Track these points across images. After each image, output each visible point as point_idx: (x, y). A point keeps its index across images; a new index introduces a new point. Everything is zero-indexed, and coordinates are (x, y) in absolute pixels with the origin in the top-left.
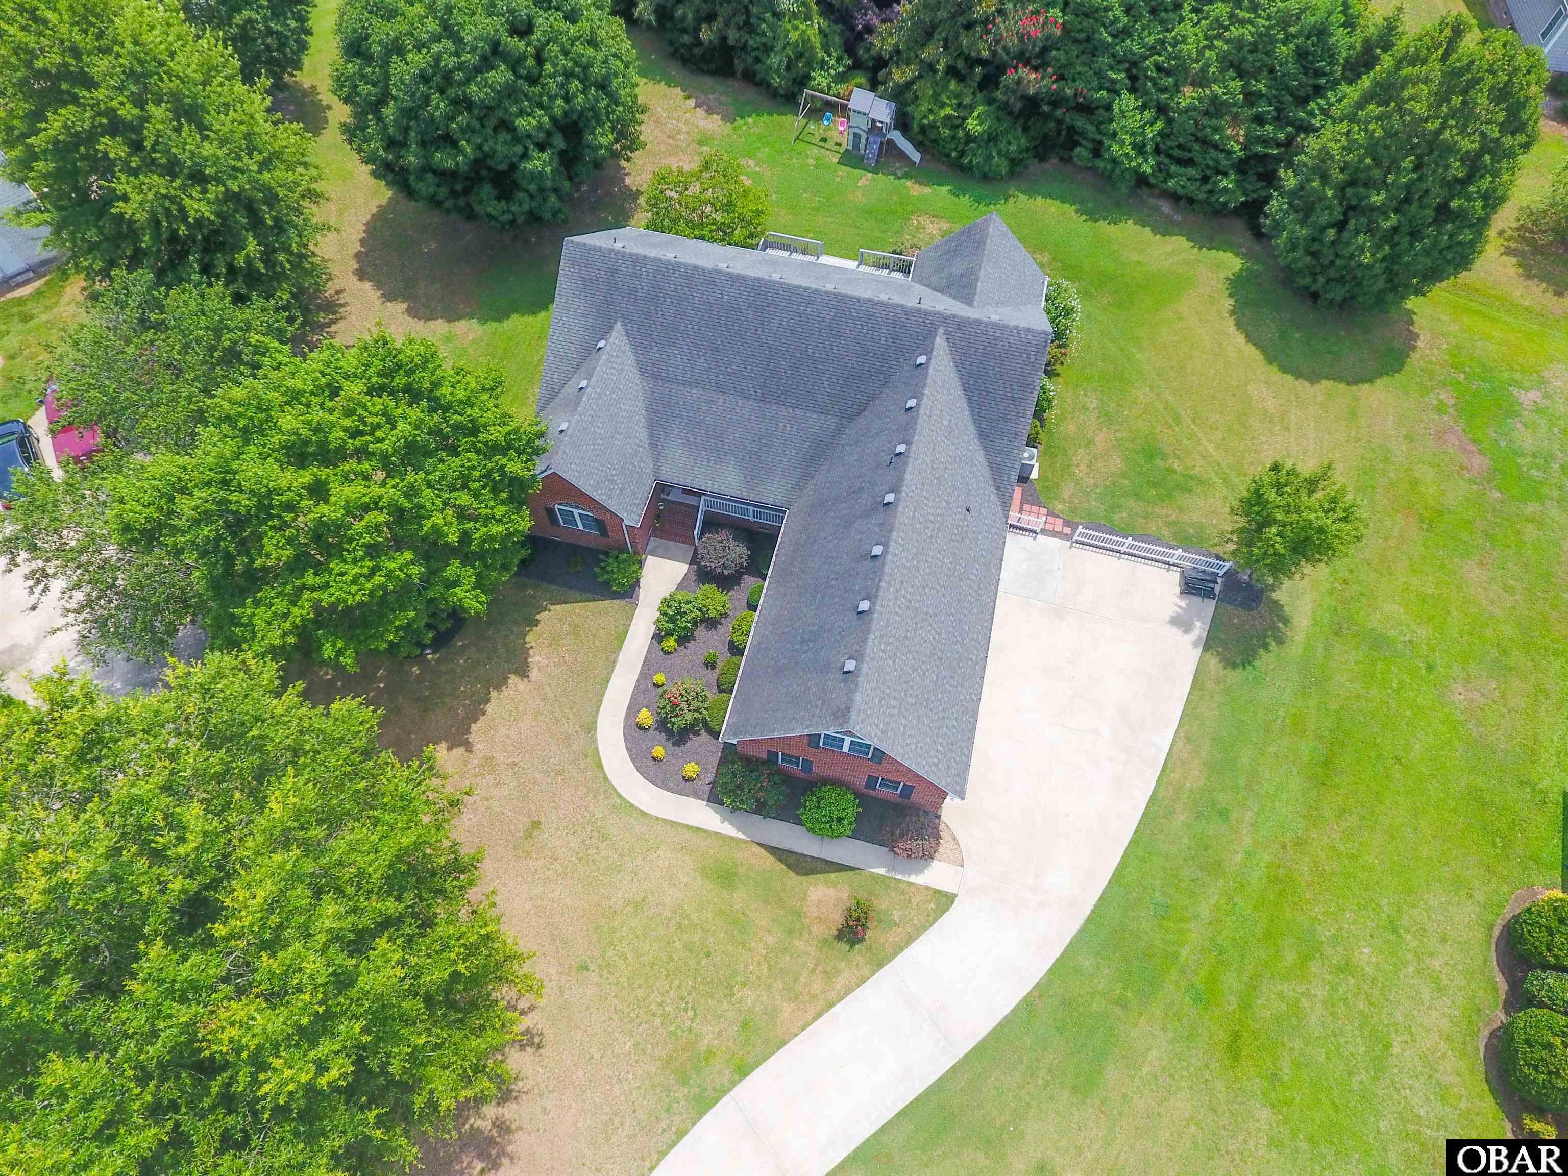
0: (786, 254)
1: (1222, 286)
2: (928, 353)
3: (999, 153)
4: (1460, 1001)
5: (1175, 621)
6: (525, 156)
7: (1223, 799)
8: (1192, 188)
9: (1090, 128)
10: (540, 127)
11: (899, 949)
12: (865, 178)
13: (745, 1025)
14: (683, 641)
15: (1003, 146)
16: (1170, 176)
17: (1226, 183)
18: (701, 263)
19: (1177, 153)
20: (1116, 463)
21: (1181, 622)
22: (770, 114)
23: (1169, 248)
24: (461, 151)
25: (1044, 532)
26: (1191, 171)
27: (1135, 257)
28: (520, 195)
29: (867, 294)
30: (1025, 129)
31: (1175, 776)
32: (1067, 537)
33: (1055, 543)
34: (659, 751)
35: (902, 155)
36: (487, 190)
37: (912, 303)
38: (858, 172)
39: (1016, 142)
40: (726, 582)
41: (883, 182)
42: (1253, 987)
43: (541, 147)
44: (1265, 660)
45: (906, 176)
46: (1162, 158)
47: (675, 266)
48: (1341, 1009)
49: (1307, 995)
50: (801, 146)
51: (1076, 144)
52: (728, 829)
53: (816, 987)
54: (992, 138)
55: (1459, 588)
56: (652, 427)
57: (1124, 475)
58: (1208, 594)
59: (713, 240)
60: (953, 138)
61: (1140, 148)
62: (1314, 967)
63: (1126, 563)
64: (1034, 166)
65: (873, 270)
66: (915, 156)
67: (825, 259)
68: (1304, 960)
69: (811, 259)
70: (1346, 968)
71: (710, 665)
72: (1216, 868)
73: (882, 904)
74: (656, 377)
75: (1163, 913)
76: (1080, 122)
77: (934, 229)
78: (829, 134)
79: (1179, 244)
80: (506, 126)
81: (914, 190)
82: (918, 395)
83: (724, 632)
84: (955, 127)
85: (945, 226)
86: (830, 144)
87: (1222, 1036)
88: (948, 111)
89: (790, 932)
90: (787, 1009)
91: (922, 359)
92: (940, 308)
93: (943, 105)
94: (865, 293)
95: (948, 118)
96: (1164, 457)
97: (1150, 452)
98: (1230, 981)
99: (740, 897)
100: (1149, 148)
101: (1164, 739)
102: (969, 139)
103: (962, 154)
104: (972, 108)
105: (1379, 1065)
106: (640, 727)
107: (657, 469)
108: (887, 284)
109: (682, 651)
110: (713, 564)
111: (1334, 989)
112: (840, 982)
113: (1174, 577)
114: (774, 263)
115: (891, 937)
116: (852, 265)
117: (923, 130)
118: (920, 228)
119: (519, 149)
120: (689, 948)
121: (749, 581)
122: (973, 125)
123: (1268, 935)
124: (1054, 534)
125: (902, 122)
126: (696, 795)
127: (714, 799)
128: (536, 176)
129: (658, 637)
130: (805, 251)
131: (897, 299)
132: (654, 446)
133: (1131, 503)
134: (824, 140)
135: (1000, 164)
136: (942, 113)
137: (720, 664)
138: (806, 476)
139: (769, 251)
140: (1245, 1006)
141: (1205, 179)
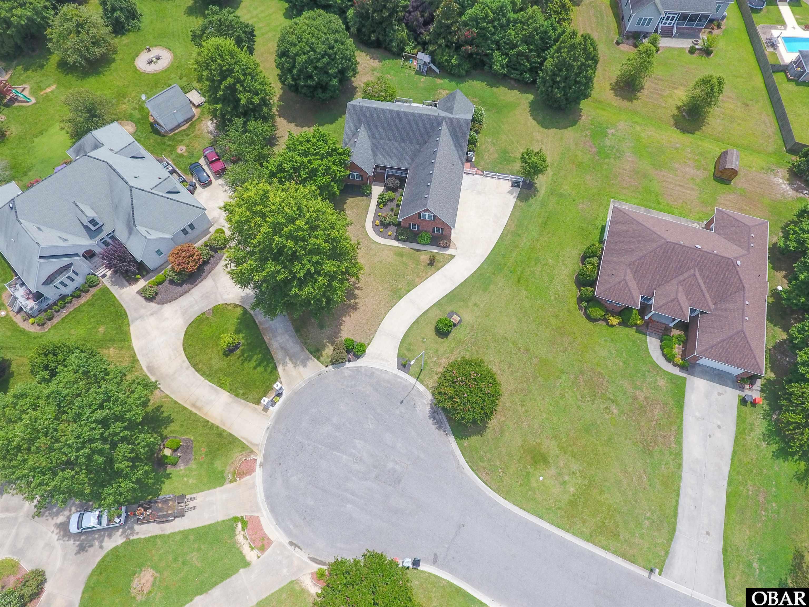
0: (401, 103)
1: (527, 105)
2: (441, 127)
3: (462, 69)
4: (571, 269)
5: (509, 192)
6: (331, 80)
7: (519, 232)
8: (518, 77)
9: (488, 61)
10: (335, 72)
11: (442, 267)
12: (423, 79)
13: (408, 283)
14: (385, 205)
15: (463, 67)
16: (512, 74)
17: (527, 75)
18: (382, 107)
19: (513, 66)
20: (496, 155)
21: (510, 192)
22: (393, 60)
23: (513, 95)
24: (314, 80)
25: (476, 174)
26: (517, 72)
27: (503, 98)
28: (329, 91)
29: (426, 113)
30: (469, 61)
31: (508, 228)
32: (482, 175)
33: (479, 177)
34: (382, 230)
35: (434, 71)
36: (320, 90)
37: (437, 114)
38: (421, 76)
39: (466, 66)
40: (395, 190)
41: (429, 79)
42: (524, 269)
43: (335, 78)
44: (531, 201)
45: (435, 77)
46: (509, 68)
47: (375, 109)
48: (544, 272)
49: (536, 270)
50: (403, 70)
51: (485, 65)
52: (400, 245)
53: (424, 274)
54: (459, 65)
55: (584, 181)
56: (373, 150)
57: (497, 159)
58: (518, 186)
59: (382, 101)
60: (448, 65)
62: (538, 265)
63: (497, 180)
64: (474, 72)
65: (427, 107)
66: (438, 71)
67: (413, 104)
68: (536, 263)
69: (409, 104)
70: (546, 264)
71: (392, 210)
72: (517, 246)
73: (437, 258)
74: (373, 138)
75: (504, 256)
76: (485, 59)
77: (444, 93)
78: (412, 65)
79: (515, 93)
80: (326, 73)
81: (438, 81)
82: (439, 137)
83: (395, 203)
84: (448, 62)
85: (447, 92)
86: (412, 69)
87: (516, 279)
88: (446, 58)
89: (417, 265)
90: (417, 279)
91: (440, 128)
92: (443, 115)
93: (444, 56)
94: (425, 112)
95: (446, 60)
96: (508, 153)
97: (505, 152)
98: (519, 269)
99: (404, 259)
100: (505, 66)
101: (505, 221)
102: (453, 66)
103: (451, 70)
104: (453, 57)
105: (551, 282)
106: (376, 225)
107: (375, 161)
108: (431, 110)
109: (385, 208)
110: (390, 185)
111: (542, 268)
112: (429, 273)
113: (510, 183)
114: (400, 106)
115: (440, 265)
116: (421, 105)
117: (439, 63)
118: (440, 93)
119: (329, 79)
120: (394, 269)
121: (400, 190)
122: (453, 61)
123: (528, 259)
124: (479, 174)
125: (433, 61)
126: (392, 239)
127: (396, 239)
128: (334, 86)
129: (378, 204)
130: (407, 102)
131: (433, 114)
132: (374, 156)
133: (499, 166)
134: (410, 67)
135: (464, 73)
136: (444, 59)
137: (394, 210)
138: (413, 161)
139: (397, 103)
140: (522, 273)
141: (522, 74)
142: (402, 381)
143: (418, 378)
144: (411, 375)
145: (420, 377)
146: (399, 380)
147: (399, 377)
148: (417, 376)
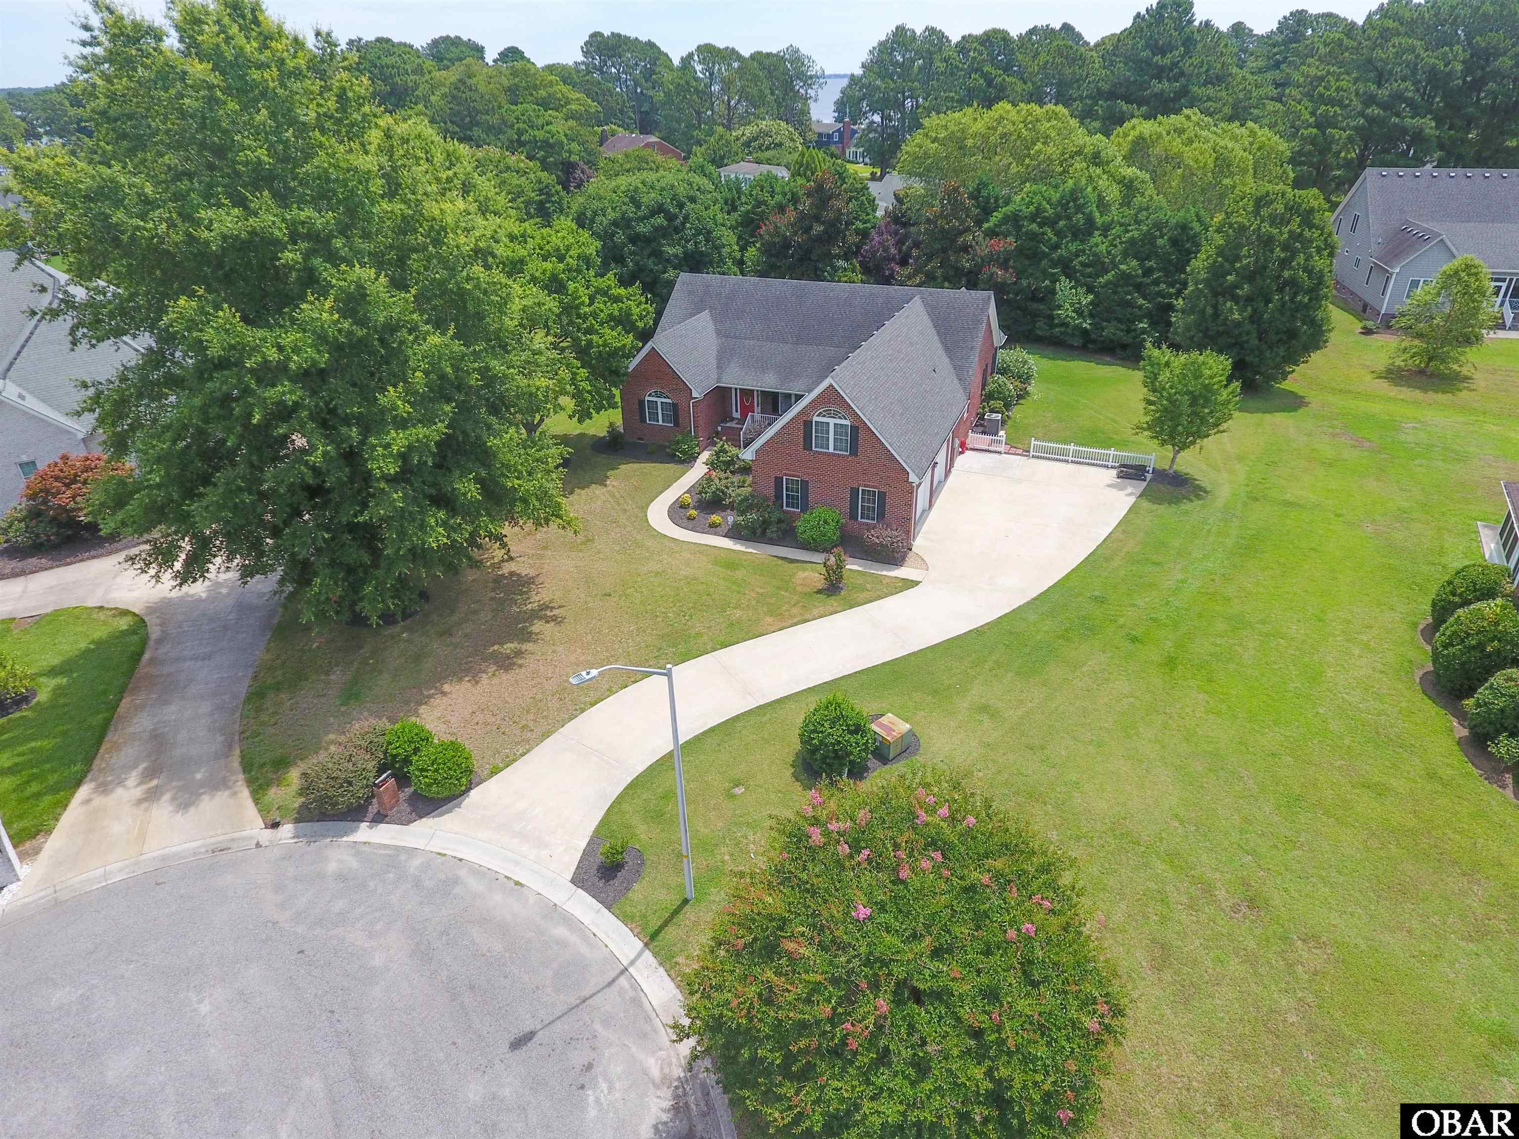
2: (908, 304)
5: (1110, 486)
7: (1156, 558)
9: (1043, 307)
11: (869, 601)
13: (731, 626)
17: (1142, 325)
21: (1116, 486)
25: (1008, 453)
32: (1027, 455)
33: (1016, 458)
34: (692, 513)
42: (1188, 637)
46: (1096, 315)
53: (796, 612)
56: (720, 358)
58: (1140, 478)
61: (1079, 312)
63: (1073, 466)
73: (855, 581)
74: (726, 337)
75: (1101, 601)
87: (1158, 659)
89: (779, 589)
90: (769, 620)
96: (1104, 433)
97: (1094, 431)
98: (1168, 634)
106: (683, 506)
107: (717, 379)
112: (817, 612)
113: (1114, 472)
115: (860, 597)
124: (1014, 454)
126: (715, 533)
127: (730, 535)
132: (719, 367)
142: (573, 938)
143: (654, 936)
144: (626, 918)
145: (671, 933)
146: (561, 931)
147: (569, 920)
148: (655, 923)
